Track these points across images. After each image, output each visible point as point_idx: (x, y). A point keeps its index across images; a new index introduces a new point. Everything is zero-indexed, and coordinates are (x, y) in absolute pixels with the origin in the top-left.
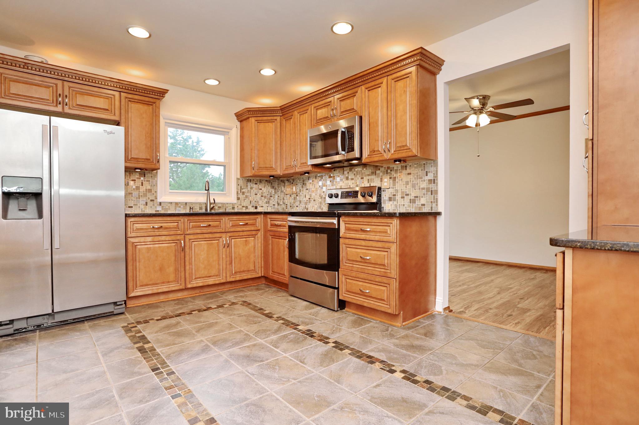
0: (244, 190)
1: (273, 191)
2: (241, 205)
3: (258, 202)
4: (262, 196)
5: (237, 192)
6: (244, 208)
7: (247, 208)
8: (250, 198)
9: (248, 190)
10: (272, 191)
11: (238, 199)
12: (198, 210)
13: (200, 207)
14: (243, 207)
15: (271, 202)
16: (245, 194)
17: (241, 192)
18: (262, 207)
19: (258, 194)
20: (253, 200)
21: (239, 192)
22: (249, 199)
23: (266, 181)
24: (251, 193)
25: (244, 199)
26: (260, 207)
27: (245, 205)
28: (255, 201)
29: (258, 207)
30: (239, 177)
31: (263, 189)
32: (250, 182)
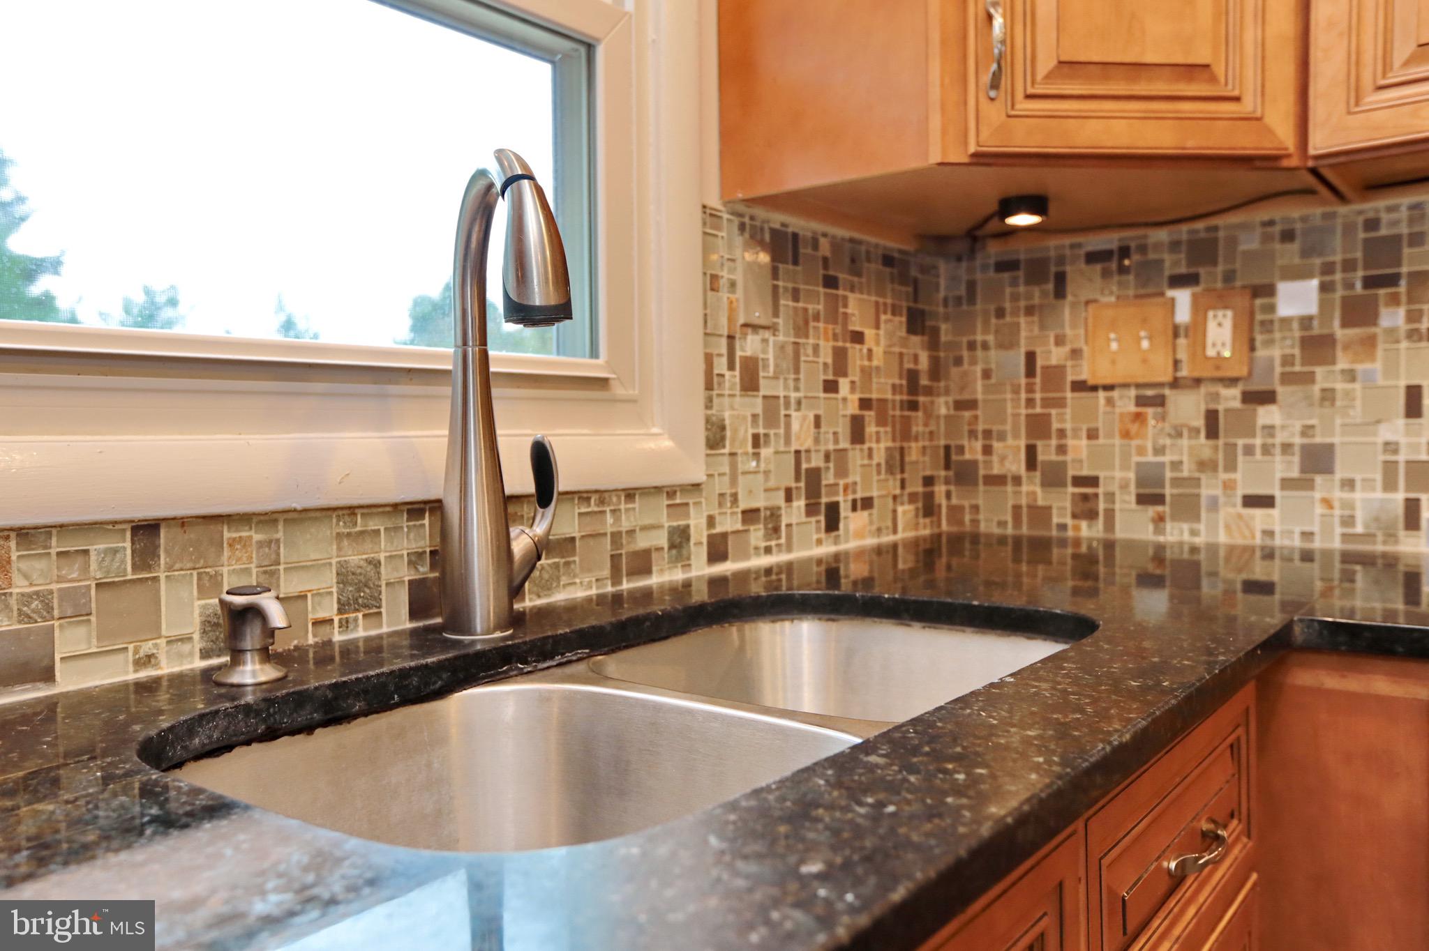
0: (750, 345)
1: (924, 362)
2: (735, 498)
3: (838, 458)
4: (865, 404)
5: (709, 360)
6: (757, 535)
7: (776, 530)
8: (795, 426)
9: (782, 347)
10: (916, 358)
11: (716, 437)
12: (329, 609)
13: (344, 576)
14: (750, 515)
15: (914, 454)
16: (766, 388)
17: (731, 367)
18: (867, 503)
19: (844, 384)
20: (808, 443)
21: (721, 365)
22: (788, 441)
23: (888, 260)
24: (797, 371)
25: (756, 437)
26: (854, 509)
27: (760, 502)
28: (827, 457)
29: (844, 511)
30: (714, 202)
31: (869, 333)
32: (795, 262)
